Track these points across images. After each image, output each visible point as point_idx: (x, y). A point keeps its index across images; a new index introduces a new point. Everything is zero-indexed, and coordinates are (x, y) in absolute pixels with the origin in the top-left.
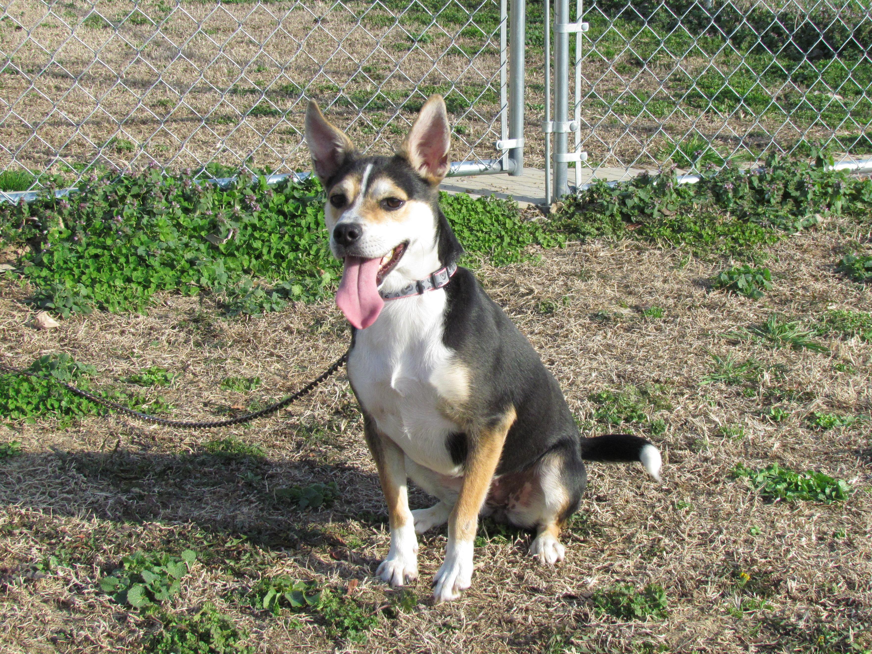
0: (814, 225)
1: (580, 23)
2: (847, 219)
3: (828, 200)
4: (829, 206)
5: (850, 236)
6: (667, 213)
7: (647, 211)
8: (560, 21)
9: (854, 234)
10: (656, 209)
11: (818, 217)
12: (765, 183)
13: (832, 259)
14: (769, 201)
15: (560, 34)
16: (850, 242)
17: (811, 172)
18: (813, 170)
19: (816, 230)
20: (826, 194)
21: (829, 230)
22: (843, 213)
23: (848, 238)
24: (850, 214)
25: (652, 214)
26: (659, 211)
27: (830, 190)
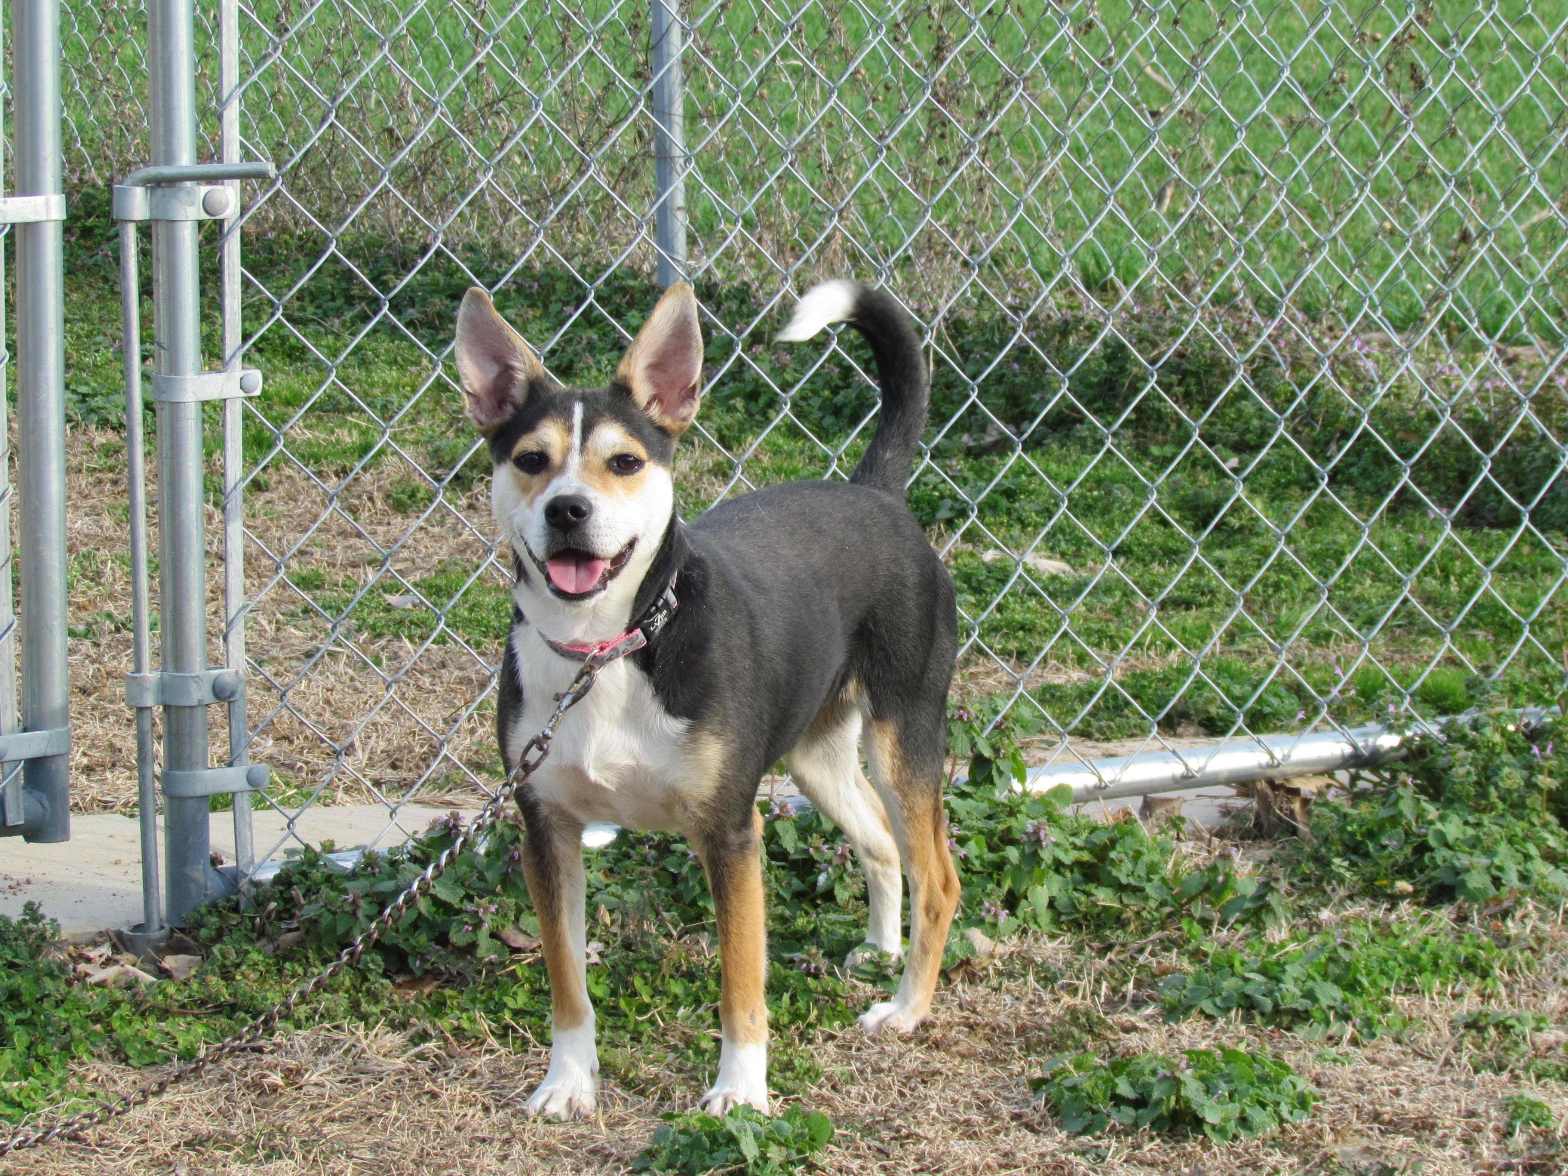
0: (966, 962)
1: (237, 370)
2: (1067, 939)
3: (1007, 884)
4: (1012, 902)
5: (1073, 991)
6: (520, 941)
7: (458, 937)
8: (174, 367)
9: (1086, 985)
10: (486, 928)
11: (978, 938)
12: (815, 840)
13: (1016, 1068)
14: (829, 895)
15: (175, 406)
16: (1073, 1011)
17: (956, 803)
18: (963, 795)
19: (972, 978)
20: (1000, 866)
21: (1011, 975)
22: (1056, 921)
23: (1066, 999)
24: (1076, 925)
25: (472, 947)
26: (493, 935)
27: (1013, 854)
